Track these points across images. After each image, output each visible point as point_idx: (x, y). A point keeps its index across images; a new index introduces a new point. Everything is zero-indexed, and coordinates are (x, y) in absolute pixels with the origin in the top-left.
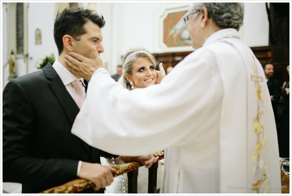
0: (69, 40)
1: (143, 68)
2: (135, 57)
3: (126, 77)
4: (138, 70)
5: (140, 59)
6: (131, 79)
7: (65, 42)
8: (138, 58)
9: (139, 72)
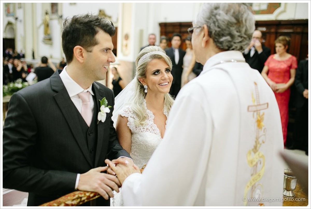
0: (80, 51)
1: (158, 71)
2: (149, 58)
3: (140, 80)
4: (153, 73)
5: (155, 61)
6: (145, 82)
7: (76, 53)
8: (152, 60)
9: (154, 75)
